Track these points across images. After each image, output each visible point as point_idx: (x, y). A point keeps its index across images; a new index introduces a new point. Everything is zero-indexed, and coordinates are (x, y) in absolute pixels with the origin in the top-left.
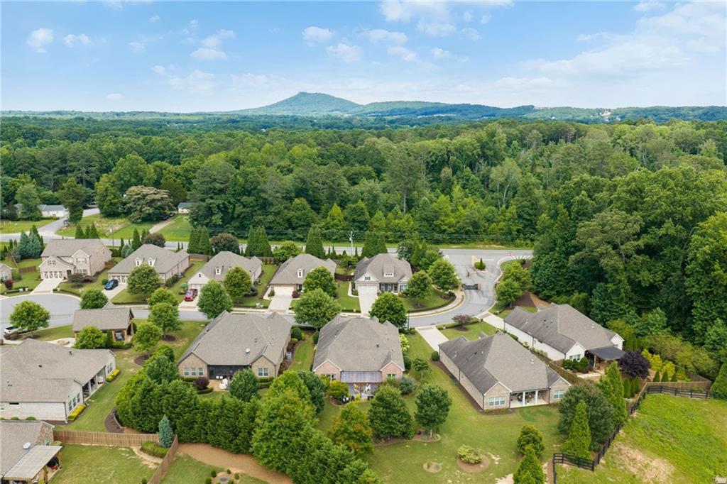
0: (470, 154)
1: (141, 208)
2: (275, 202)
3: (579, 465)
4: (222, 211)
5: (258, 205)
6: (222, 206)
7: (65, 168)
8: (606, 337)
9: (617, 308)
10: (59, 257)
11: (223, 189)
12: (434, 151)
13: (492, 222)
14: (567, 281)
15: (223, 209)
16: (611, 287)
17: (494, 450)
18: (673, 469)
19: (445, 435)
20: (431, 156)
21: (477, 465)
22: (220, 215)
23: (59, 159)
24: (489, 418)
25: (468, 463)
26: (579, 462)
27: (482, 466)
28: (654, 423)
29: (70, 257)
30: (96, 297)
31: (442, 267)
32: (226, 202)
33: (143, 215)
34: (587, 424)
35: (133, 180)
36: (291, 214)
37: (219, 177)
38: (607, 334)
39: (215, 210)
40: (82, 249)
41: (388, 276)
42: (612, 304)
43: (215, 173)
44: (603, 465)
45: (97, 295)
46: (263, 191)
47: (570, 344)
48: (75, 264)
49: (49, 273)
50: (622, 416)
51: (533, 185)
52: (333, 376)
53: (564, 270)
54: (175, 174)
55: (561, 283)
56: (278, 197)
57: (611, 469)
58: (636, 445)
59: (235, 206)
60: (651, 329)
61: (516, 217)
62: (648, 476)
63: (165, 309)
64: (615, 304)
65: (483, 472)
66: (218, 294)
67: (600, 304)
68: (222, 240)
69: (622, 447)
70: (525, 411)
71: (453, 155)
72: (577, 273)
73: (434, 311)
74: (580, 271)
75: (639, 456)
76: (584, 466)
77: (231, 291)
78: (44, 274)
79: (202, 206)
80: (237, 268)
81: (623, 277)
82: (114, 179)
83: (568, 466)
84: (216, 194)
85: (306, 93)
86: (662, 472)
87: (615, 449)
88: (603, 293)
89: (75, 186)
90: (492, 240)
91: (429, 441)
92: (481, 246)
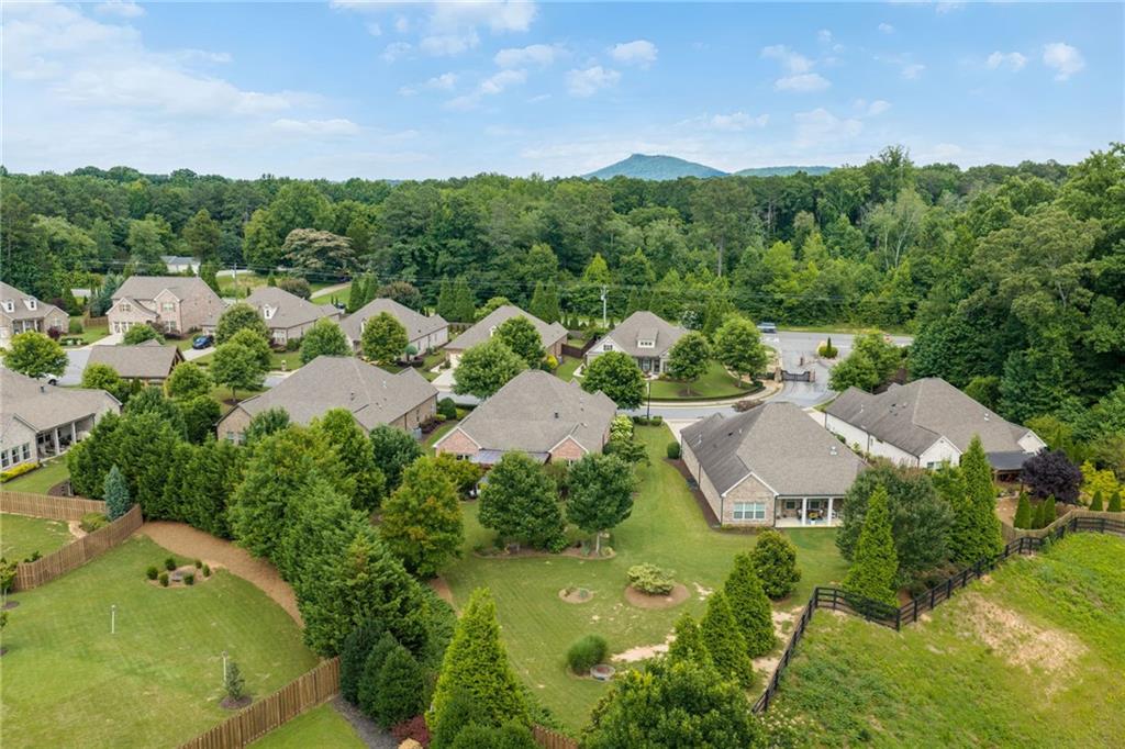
0: (851, 193)
1: (305, 261)
2: (501, 249)
3: (869, 617)
4: (418, 263)
5: (473, 254)
6: (417, 253)
7: (220, 212)
8: (1011, 436)
9: (1047, 396)
10: (136, 300)
11: (421, 227)
12: (789, 190)
13: (867, 291)
14: (971, 364)
15: (419, 259)
16: (1033, 354)
17: (707, 580)
18: (1084, 650)
19: (626, 553)
20: (784, 199)
21: (661, 598)
22: (415, 268)
23: (212, 198)
24: (727, 537)
25: (643, 591)
26: (870, 610)
27: (669, 599)
28: (1067, 573)
29: (152, 300)
30: (143, 336)
31: (737, 332)
32: (424, 248)
33: (307, 272)
34: (888, 532)
35: (299, 219)
36: (523, 270)
37: (416, 208)
38: (1013, 432)
39: (407, 260)
40: (169, 289)
41: (645, 346)
42: (1038, 388)
43: (411, 202)
44: (925, 624)
45: (144, 334)
46: (484, 232)
47: (930, 438)
48: (159, 312)
49: (120, 325)
50: (991, 546)
51: (943, 226)
52: (467, 457)
53: (965, 344)
54: (369, 216)
55: (959, 368)
56: (506, 243)
57: (941, 633)
58: (1010, 600)
59: (437, 254)
60: (1102, 425)
61: (910, 281)
62: (1022, 656)
63: (233, 353)
64: (1043, 387)
65: (666, 610)
66: (330, 340)
67: (1011, 388)
68: (394, 291)
69: (980, 602)
70: (802, 533)
71: (822, 195)
72: (985, 347)
73: (714, 403)
74: (990, 343)
75: (1013, 621)
76: (879, 620)
77: (370, 350)
78: (114, 325)
79: (387, 252)
80: (383, 314)
81: (1055, 332)
82: (271, 218)
83: (844, 615)
84: (410, 235)
85: (643, 156)
86: (1057, 653)
87: (963, 603)
88: (1018, 368)
89: (208, 222)
90: (865, 321)
91: (591, 558)
92: (844, 330)
